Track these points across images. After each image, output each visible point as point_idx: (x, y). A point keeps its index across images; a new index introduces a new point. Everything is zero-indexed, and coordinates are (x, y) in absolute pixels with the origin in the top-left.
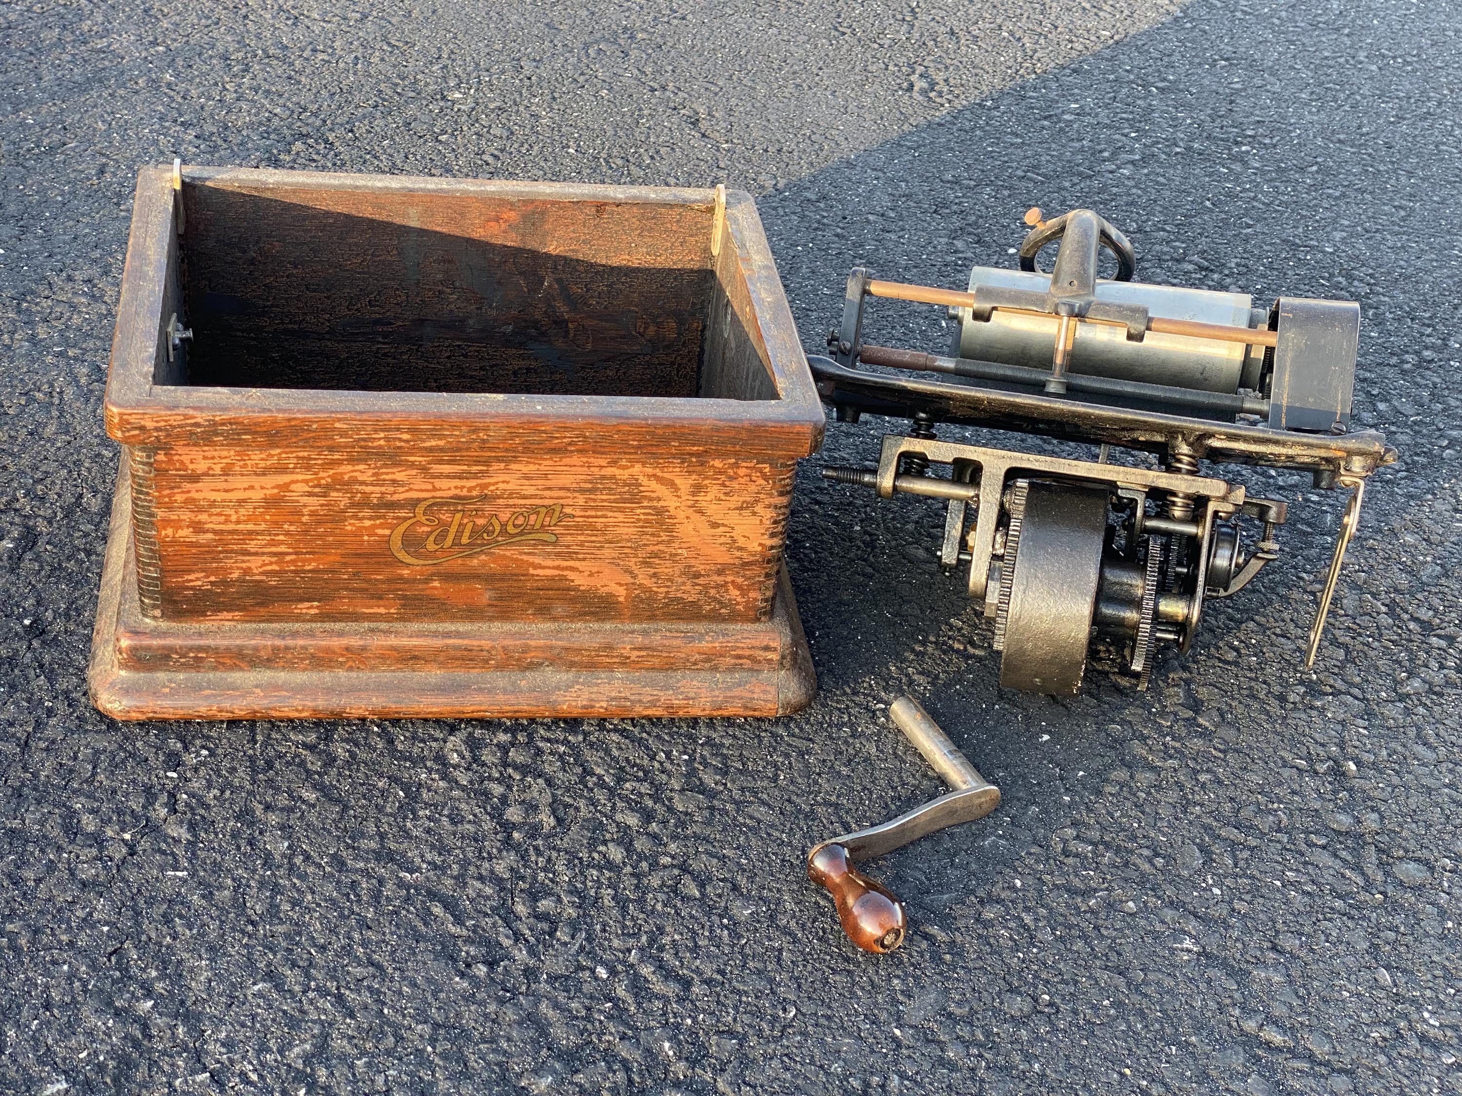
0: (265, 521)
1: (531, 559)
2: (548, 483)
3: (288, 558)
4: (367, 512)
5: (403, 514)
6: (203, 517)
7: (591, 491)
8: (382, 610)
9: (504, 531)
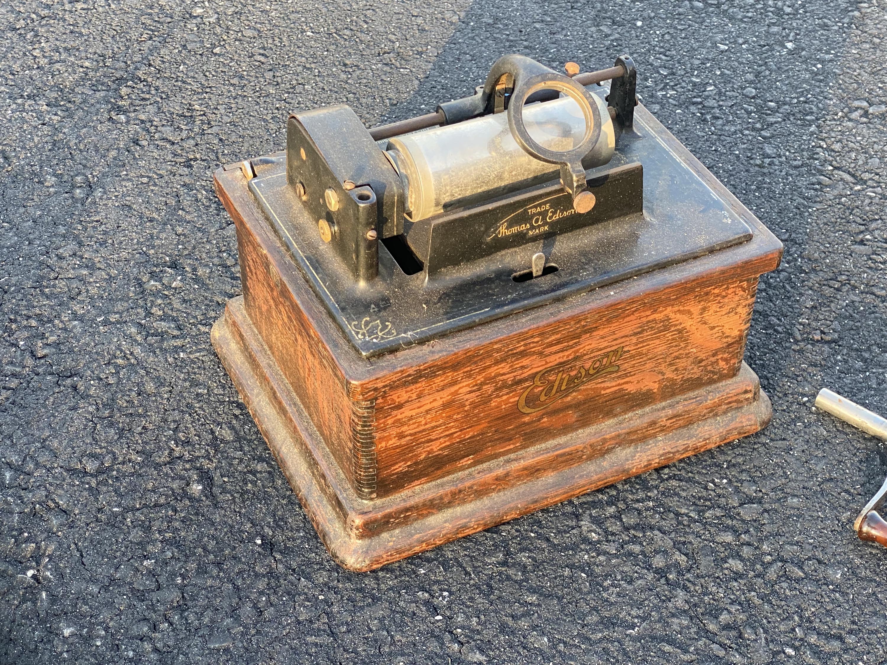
0: (442, 418)
1: (602, 385)
2: (614, 337)
3: (455, 435)
4: (505, 391)
5: (527, 384)
6: (404, 429)
7: (639, 333)
8: (512, 446)
9: (587, 374)
